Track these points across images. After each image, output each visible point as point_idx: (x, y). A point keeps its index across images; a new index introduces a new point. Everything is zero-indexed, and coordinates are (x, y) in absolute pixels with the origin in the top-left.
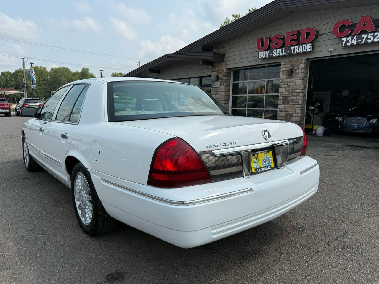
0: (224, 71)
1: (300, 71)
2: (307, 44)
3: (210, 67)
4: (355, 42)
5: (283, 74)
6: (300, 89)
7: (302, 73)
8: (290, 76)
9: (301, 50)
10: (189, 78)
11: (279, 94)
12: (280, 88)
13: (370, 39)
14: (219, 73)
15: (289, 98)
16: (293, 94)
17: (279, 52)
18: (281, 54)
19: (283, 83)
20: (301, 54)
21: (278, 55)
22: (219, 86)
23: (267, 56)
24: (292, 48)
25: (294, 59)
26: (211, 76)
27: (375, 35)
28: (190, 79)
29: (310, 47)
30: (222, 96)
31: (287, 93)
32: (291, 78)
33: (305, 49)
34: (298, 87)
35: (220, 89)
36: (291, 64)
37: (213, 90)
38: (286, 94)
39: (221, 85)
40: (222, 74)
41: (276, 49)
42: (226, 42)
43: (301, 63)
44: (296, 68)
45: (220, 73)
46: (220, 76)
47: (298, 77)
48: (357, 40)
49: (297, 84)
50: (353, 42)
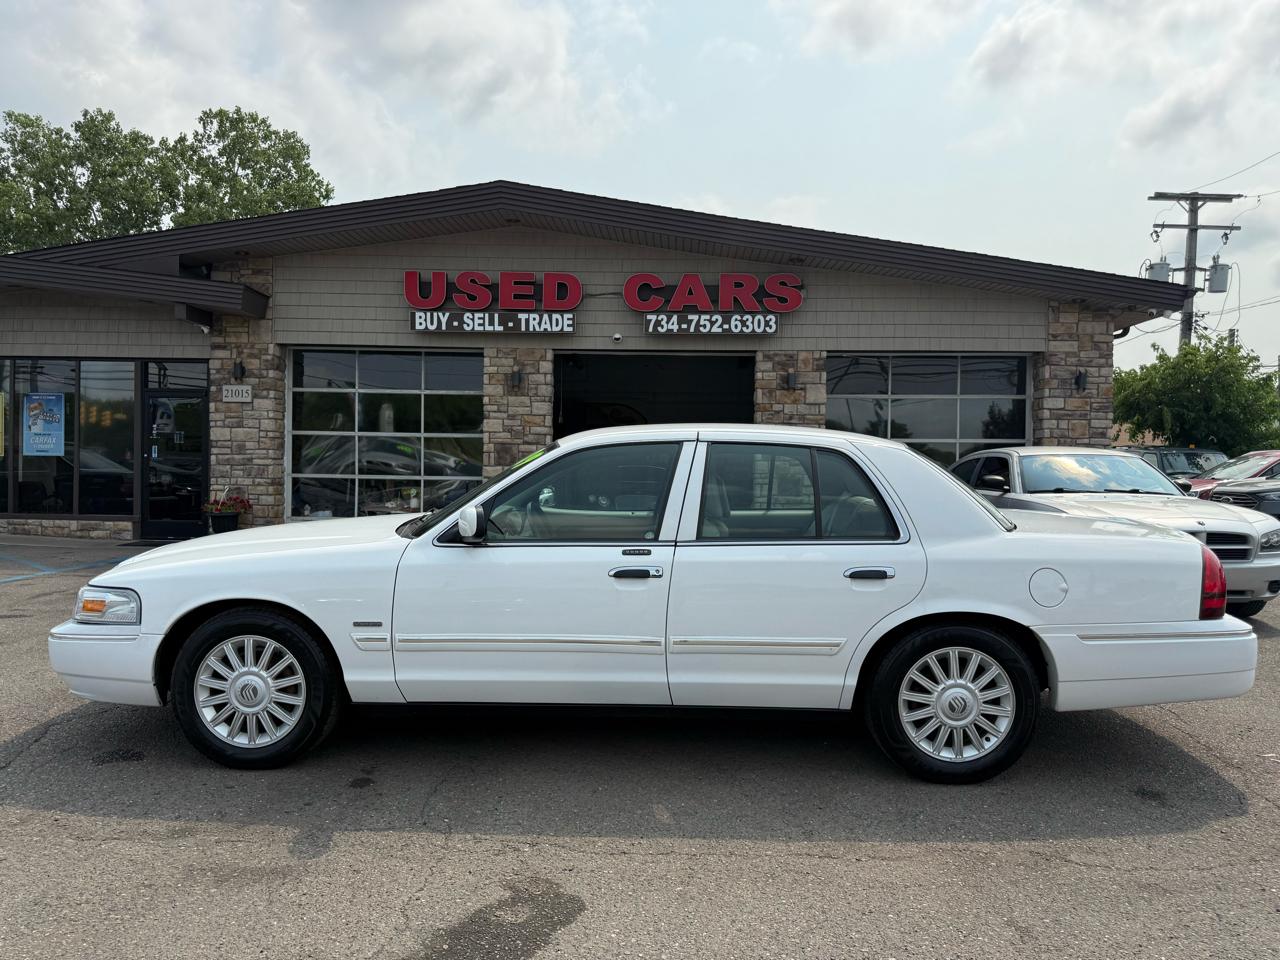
0: (267, 350)
1: (540, 378)
2: (562, 312)
3: (206, 330)
4: (675, 328)
5: (493, 381)
6: (544, 426)
7: (546, 384)
8: (516, 389)
9: (546, 326)
10: (79, 359)
11: (486, 437)
12: (485, 421)
13: (705, 326)
14: (244, 356)
15: (514, 449)
16: (526, 439)
17: (481, 321)
18: (489, 328)
19: (495, 408)
20: (546, 335)
21: (477, 328)
22: (249, 400)
23: (444, 328)
24: (523, 316)
25: (523, 346)
26: (206, 361)
27: (714, 319)
28: (82, 363)
29: (571, 322)
30: (262, 434)
31: (508, 435)
32: (516, 395)
33: (557, 325)
34: (538, 420)
35: (253, 409)
36: (515, 359)
37: (217, 410)
38: (505, 437)
39: (255, 396)
40: (260, 358)
41: (473, 312)
42: (271, 256)
43: (542, 358)
44: (529, 369)
45: (251, 356)
46: (253, 364)
47: (536, 395)
48: (679, 324)
49: (535, 412)
50: (670, 327)
